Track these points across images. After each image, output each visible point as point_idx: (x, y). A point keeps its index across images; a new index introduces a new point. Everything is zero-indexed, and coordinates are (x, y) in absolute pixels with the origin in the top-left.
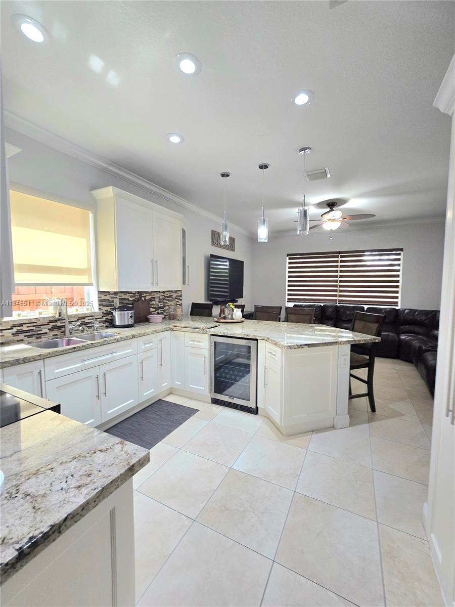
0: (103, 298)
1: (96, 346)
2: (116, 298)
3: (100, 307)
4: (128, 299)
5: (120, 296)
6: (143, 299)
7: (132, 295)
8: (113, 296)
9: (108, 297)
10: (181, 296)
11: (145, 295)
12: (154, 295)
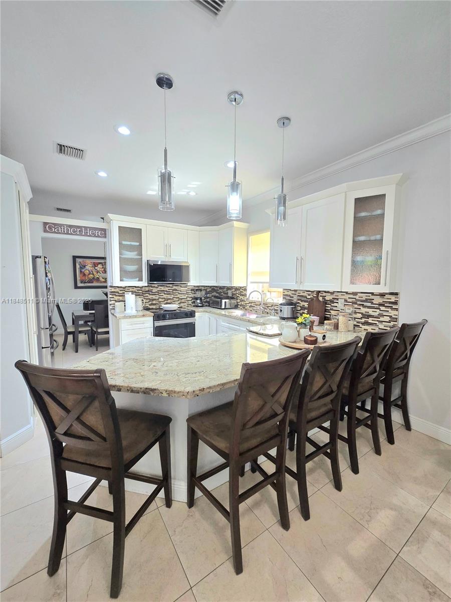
0: (286, 293)
2: (296, 294)
4: (306, 297)
5: (299, 293)
6: (321, 299)
7: (310, 293)
8: (293, 292)
9: (290, 293)
10: (396, 303)
11: (324, 294)
12: (338, 296)
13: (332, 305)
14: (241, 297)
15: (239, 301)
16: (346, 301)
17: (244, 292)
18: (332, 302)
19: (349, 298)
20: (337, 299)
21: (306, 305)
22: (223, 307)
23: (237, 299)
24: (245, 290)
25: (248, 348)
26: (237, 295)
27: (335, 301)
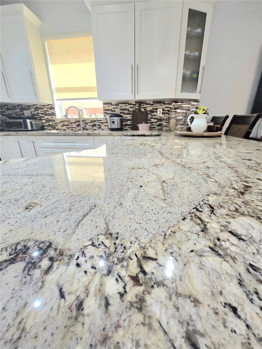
0: (107, 108)
1: (60, 136)
2: (118, 108)
3: (105, 115)
4: (128, 110)
5: (120, 107)
6: (143, 110)
7: (132, 106)
8: (115, 107)
9: (111, 107)
11: (145, 106)
12: (157, 106)
13: (152, 114)
14: (46, 117)
15: (44, 121)
16: (163, 110)
17: (51, 111)
18: (152, 111)
19: (166, 107)
20: (157, 109)
21: (129, 117)
22: (30, 128)
23: (42, 120)
24: (52, 108)
25: (67, 166)
26: (40, 115)
27: (154, 111)
